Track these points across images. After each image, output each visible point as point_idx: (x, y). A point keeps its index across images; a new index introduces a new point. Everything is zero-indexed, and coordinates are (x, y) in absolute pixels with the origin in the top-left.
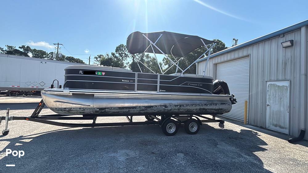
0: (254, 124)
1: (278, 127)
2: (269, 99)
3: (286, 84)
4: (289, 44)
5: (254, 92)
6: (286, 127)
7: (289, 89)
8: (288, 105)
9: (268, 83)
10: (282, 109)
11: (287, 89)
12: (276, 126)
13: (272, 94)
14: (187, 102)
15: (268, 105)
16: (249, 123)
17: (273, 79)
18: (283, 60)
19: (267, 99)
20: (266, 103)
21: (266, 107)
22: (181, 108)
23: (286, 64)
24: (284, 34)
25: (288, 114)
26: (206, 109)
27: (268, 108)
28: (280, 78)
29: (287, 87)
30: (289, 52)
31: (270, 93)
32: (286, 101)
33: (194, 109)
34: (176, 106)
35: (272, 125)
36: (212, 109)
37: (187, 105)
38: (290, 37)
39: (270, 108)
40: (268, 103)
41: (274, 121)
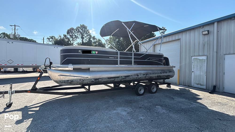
0: (184, 84)
1: (199, 85)
2: (194, 67)
3: (204, 58)
4: (206, 32)
5: (183, 64)
6: (204, 84)
7: (206, 61)
8: (206, 71)
9: (193, 58)
10: (202, 73)
11: (205, 61)
12: (198, 84)
13: (195, 64)
14: (150, 71)
15: (193, 72)
16: (181, 84)
17: (196, 55)
18: (202, 43)
19: (192, 68)
20: (191, 70)
21: (191, 73)
22: (147, 76)
23: (204, 45)
24: (203, 26)
25: (205, 77)
26: (161, 76)
27: (193, 73)
28: (201, 54)
29: (205, 59)
30: (206, 38)
31: (194, 64)
32: (204, 68)
33: (154, 77)
34: (144, 75)
35: (195, 84)
36: (164, 76)
37: (150, 74)
38: (207, 28)
39: (194, 73)
40: (193, 70)
41: (196, 82)
